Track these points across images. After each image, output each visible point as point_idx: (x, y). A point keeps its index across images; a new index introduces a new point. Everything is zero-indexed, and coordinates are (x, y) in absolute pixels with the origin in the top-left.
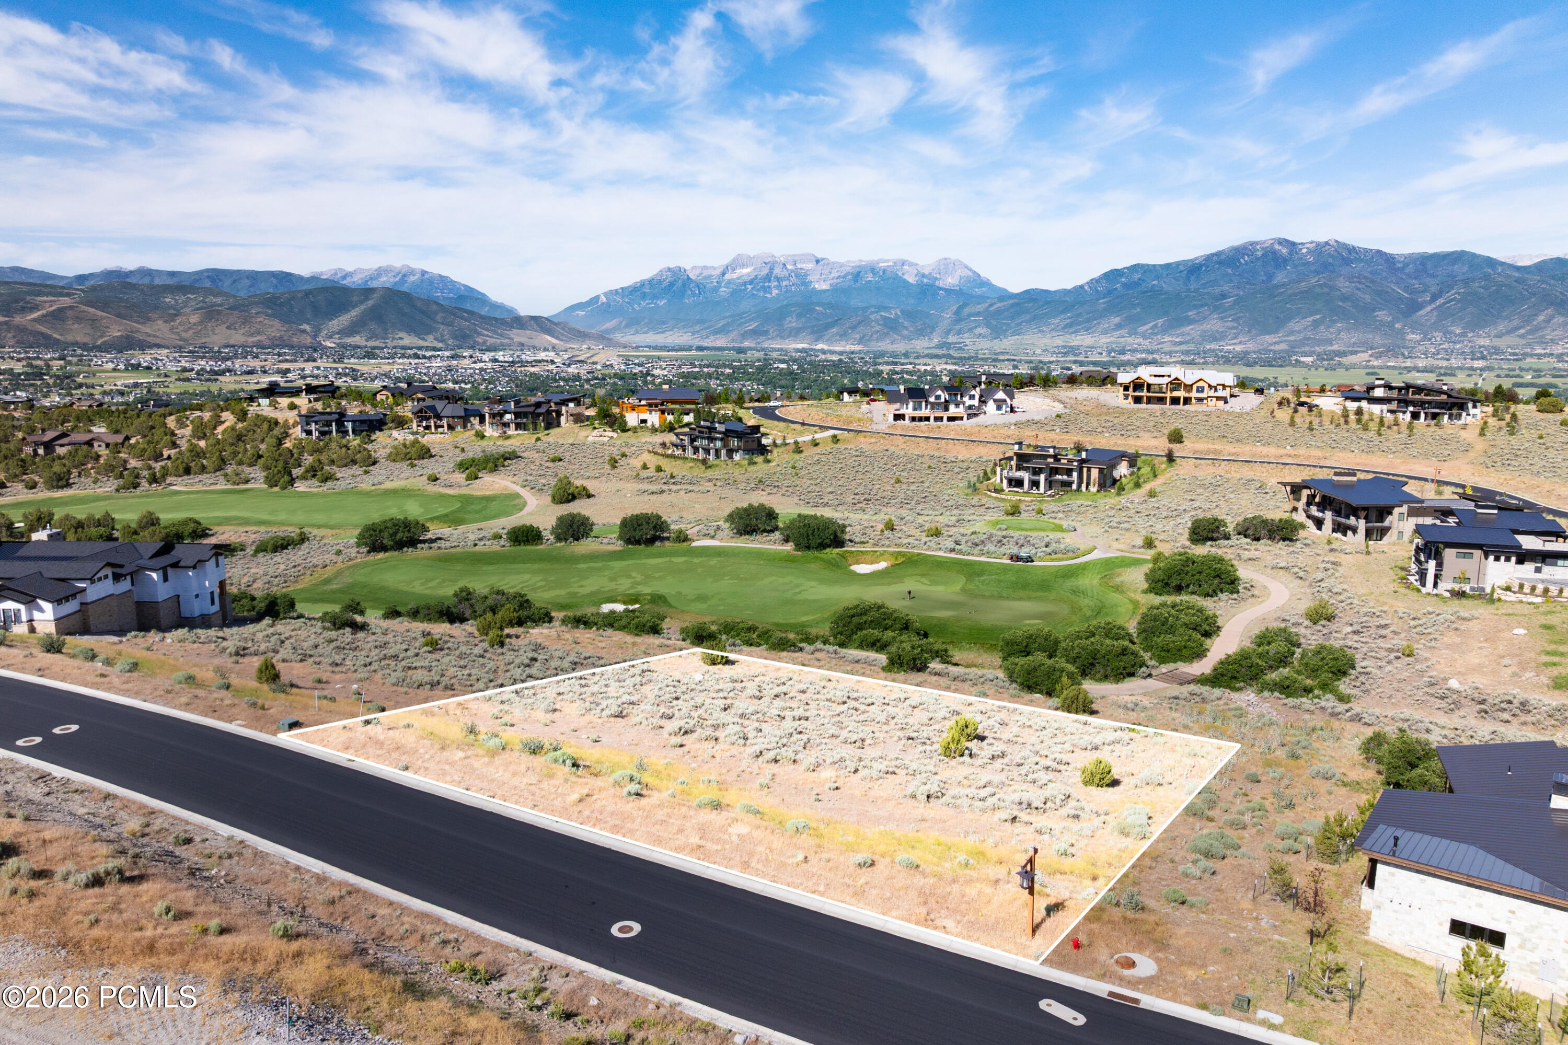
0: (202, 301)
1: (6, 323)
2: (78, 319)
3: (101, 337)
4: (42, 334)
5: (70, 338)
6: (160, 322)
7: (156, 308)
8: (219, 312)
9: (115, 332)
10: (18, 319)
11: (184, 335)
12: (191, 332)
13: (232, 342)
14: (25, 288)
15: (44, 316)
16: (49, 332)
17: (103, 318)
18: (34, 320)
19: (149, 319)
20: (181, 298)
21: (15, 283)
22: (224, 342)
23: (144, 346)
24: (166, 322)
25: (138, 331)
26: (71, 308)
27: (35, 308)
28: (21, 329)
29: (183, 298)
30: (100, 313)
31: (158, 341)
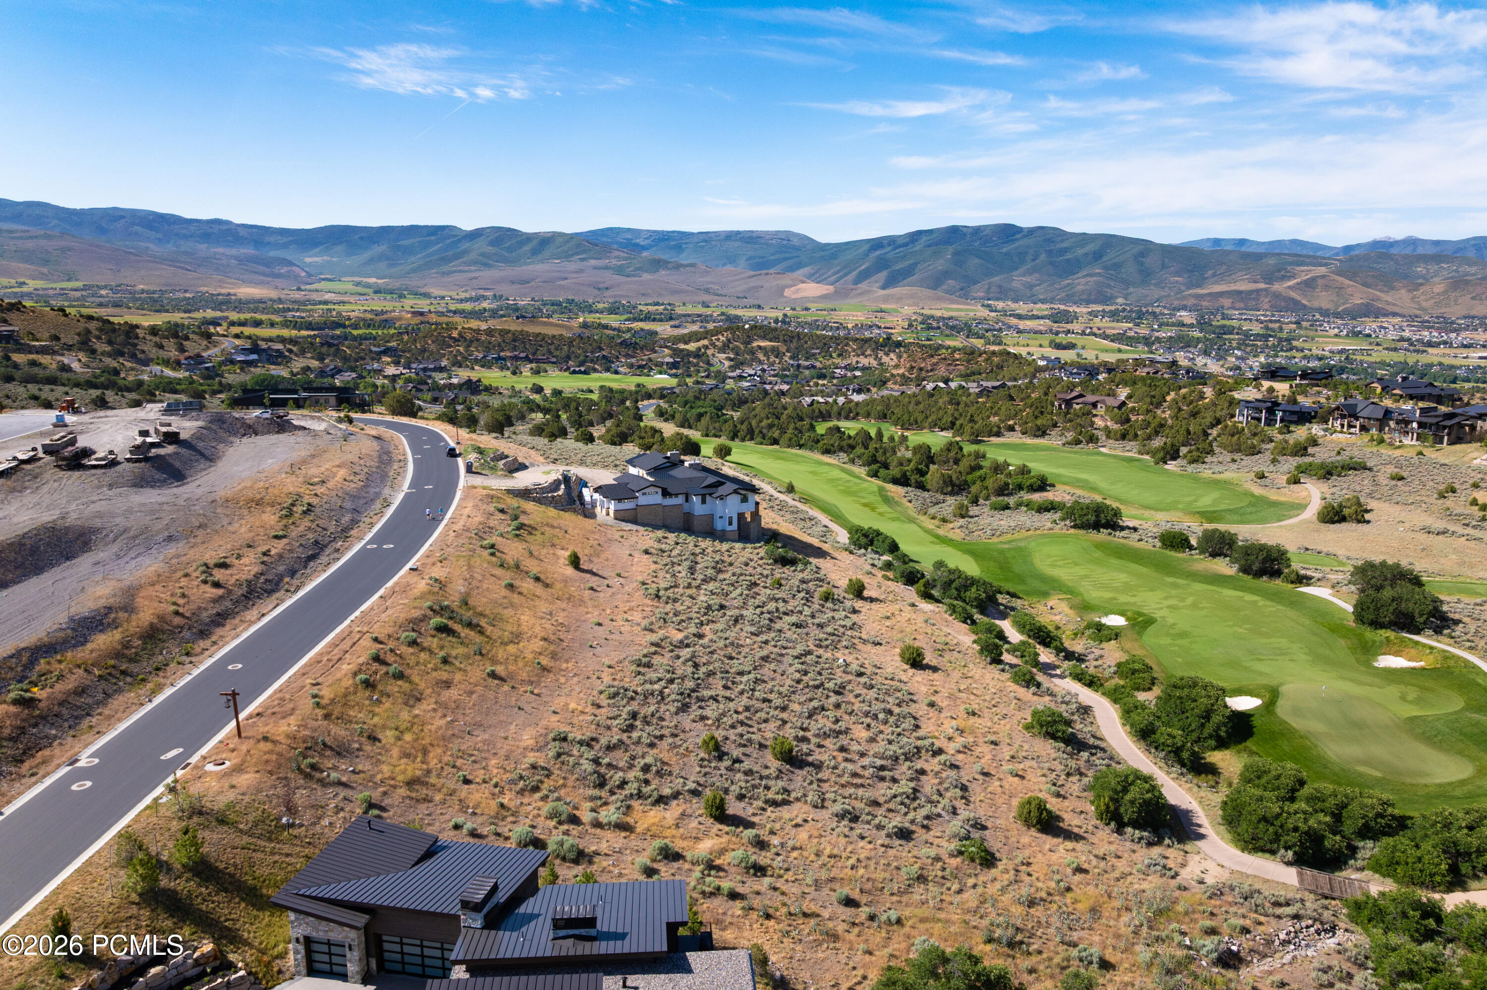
0: (1456, 271)
1: (1266, 290)
2: (1327, 287)
3: (1344, 304)
4: (1293, 300)
5: (1316, 304)
6: (1403, 291)
7: (1406, 277)
8: (1467, 283)
9: (1358, 298)
10: (1277, 287)
11: (1424, 304)
12: (1433, 301)
13: (1473, 313)
14: (1290, 259)
15: (1298, 284)
16: (1298, 298)
17: (1349, 286)
18: (1289, 287)
19: (1393, 288)
20: (1433, 268)
21: (1285, 254)
22: (1465, 312)
23: (1378, 313)
24: (1409, 291)
25: (1379, 299)
26: (1323, 277)
27: (1293, 277)
28: (1277, 296)
29: (1436, 267)
30: (1347, 282)
31: (1390, 308)
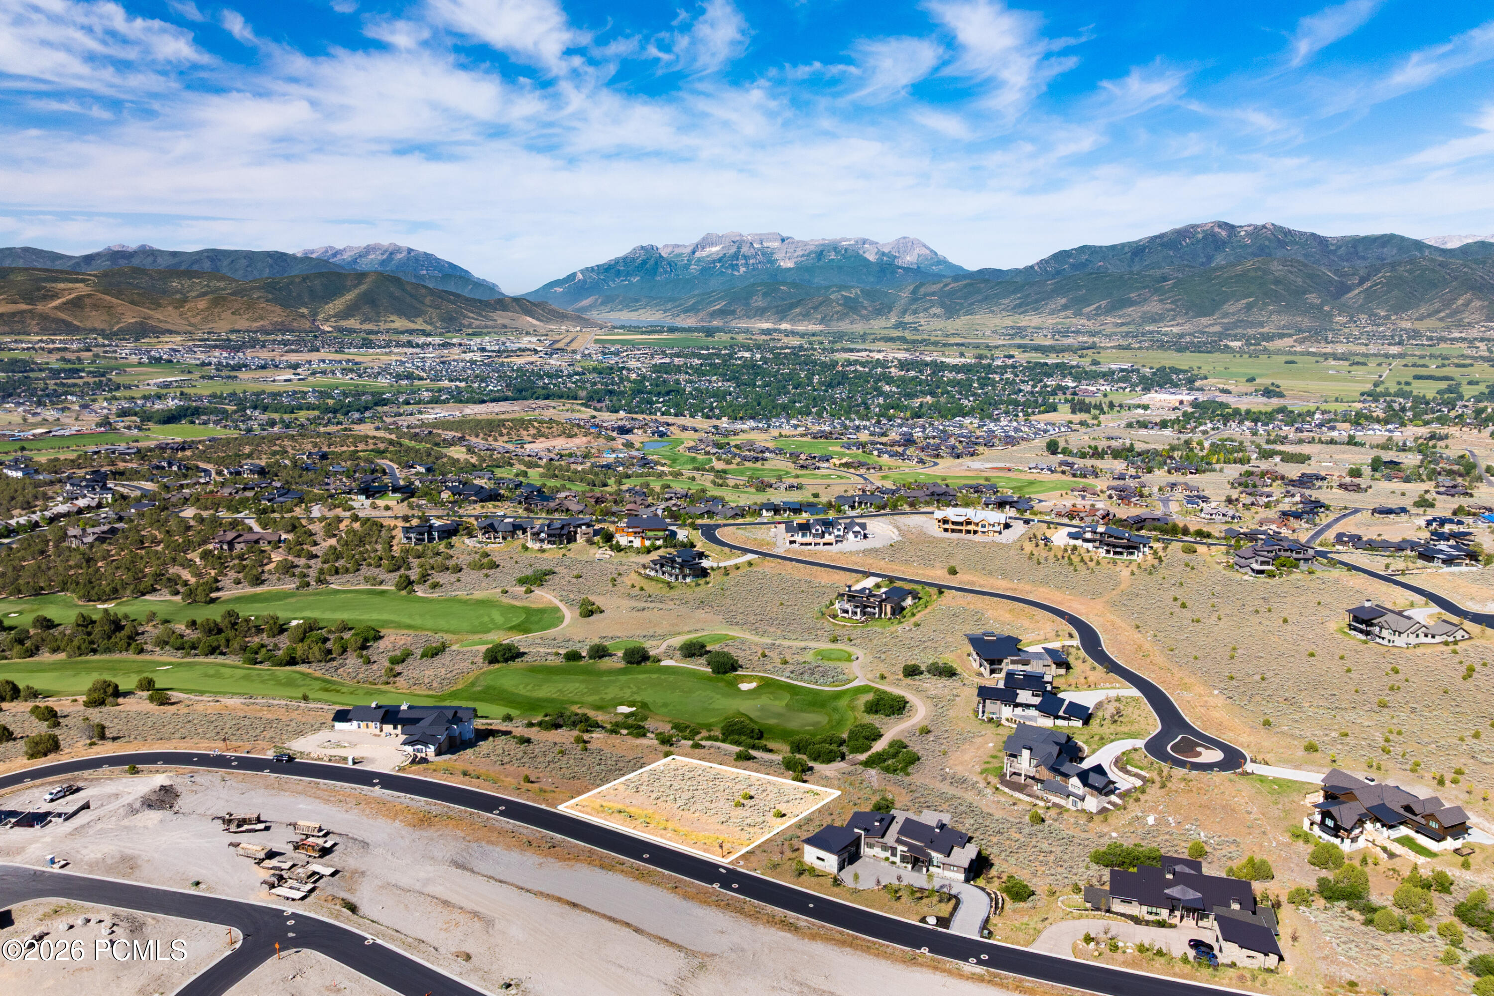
0: (207, 286)
1: (30, 311)
2: (95, 307)
3: (118, 323)
4: (63, 321)
5: (89, 324)
6: (170, 308)
7: (164, 292)
8: (224, 297)
9: (130, 319)
10: (40, 307)
11: (193, 320)
12: (199, 317)
13: (237, 327)
14: (43, 275)
15: (64, 304)
16: (69, 319)
17: (118, 305)
18: (56, 308)
19: (160, 306)
20: (187, 283)
21: (34, 269)
22: (230, 327)
23: (158, 332)
24: (176, 308)
25: (150, 318)
26: (89, 296)
27: (55, 296)
28: (44, 317)
29: (189, 282)
30: (115, 301)
31: (169, 327)
